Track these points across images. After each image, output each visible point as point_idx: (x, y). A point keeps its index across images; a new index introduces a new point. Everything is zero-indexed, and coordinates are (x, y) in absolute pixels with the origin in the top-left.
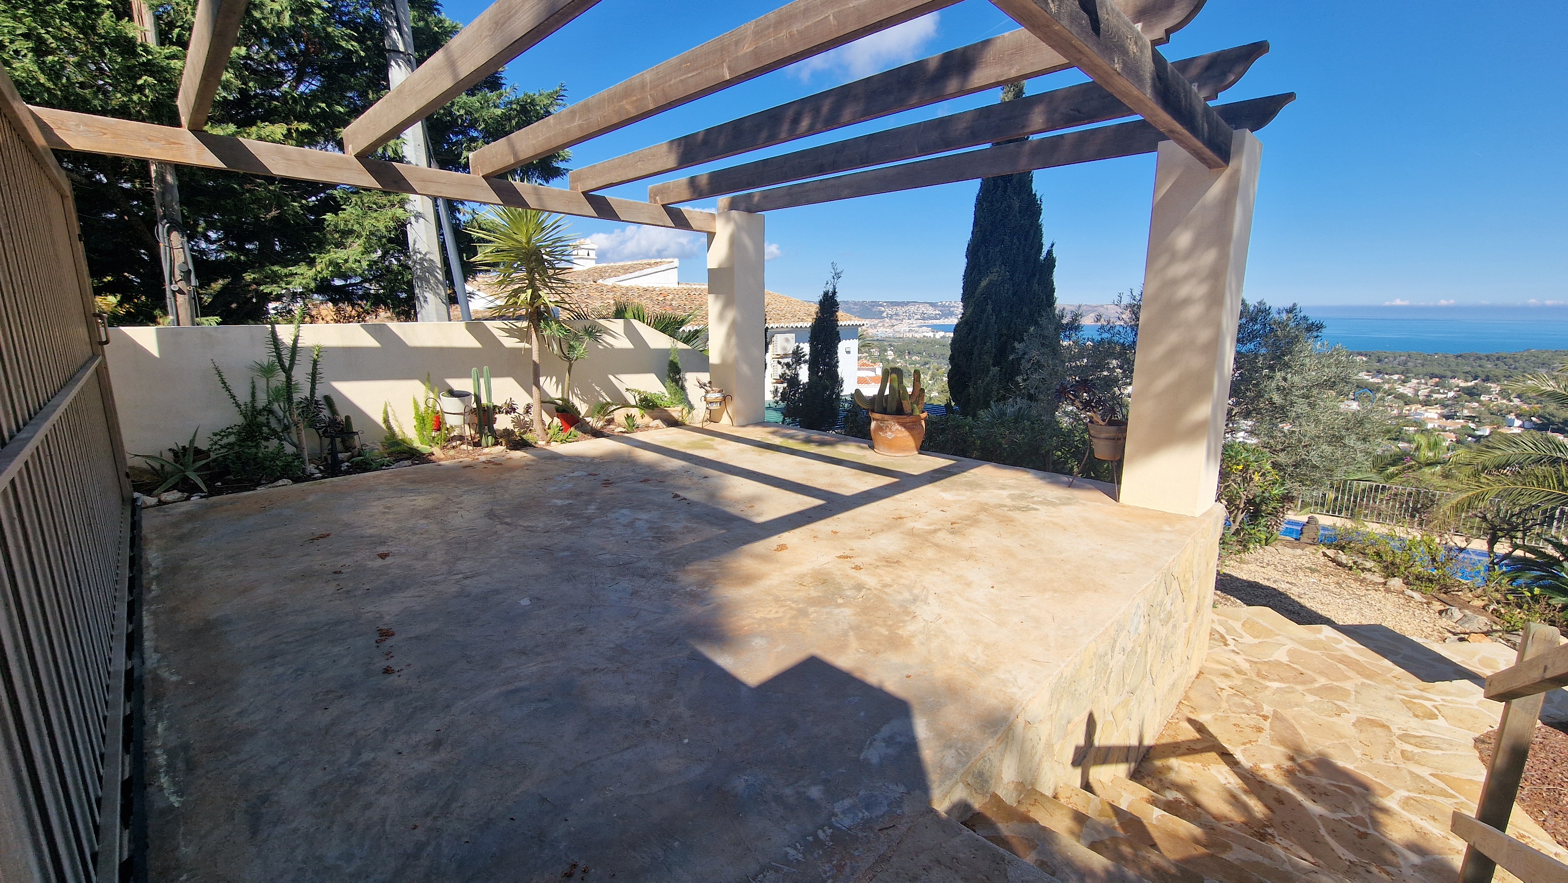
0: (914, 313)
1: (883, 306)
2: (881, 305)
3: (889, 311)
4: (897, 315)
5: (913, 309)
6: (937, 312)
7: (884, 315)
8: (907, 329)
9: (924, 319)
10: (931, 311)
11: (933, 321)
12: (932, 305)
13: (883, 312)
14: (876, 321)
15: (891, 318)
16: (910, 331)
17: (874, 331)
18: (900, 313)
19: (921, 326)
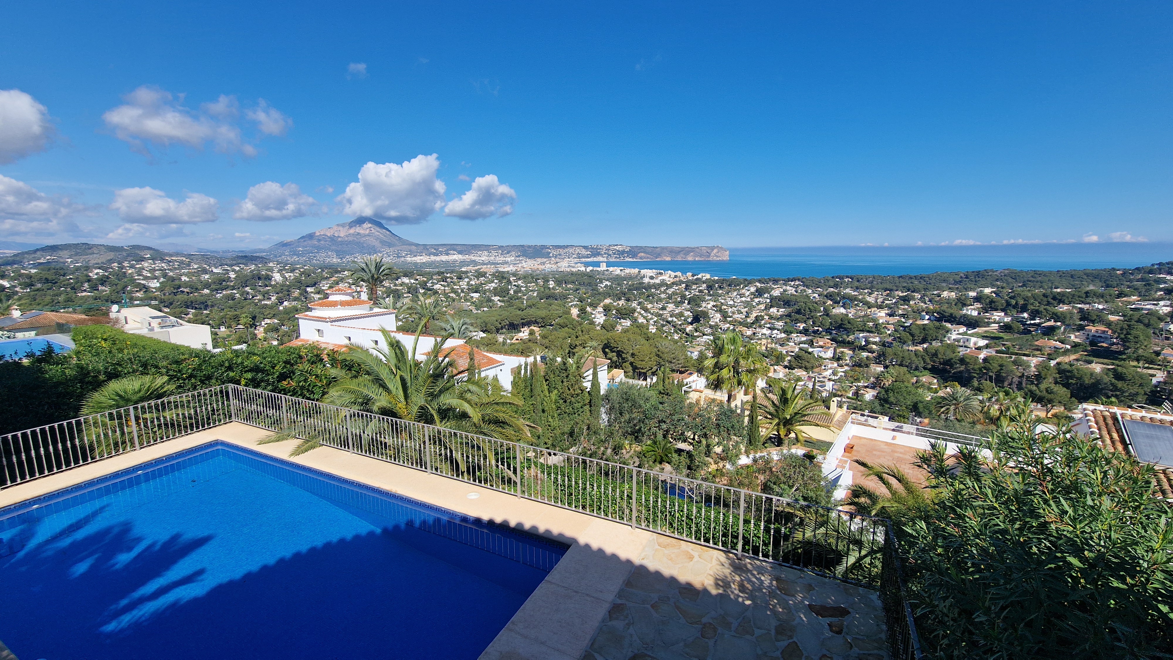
0: (572, 253)
2: (549, 248)
3: (554, 252)
4: (560, 255)
5: (571, 250)
6: (589, 253)
8: (567, 265)
9: (579, 258)
10: (584, 252)
11: (586, 259)
13: (550, 253)
14: (545, 260)
16: (569, 266)
17: (543, 267)
18: (562, 254)
19: (576, 263)
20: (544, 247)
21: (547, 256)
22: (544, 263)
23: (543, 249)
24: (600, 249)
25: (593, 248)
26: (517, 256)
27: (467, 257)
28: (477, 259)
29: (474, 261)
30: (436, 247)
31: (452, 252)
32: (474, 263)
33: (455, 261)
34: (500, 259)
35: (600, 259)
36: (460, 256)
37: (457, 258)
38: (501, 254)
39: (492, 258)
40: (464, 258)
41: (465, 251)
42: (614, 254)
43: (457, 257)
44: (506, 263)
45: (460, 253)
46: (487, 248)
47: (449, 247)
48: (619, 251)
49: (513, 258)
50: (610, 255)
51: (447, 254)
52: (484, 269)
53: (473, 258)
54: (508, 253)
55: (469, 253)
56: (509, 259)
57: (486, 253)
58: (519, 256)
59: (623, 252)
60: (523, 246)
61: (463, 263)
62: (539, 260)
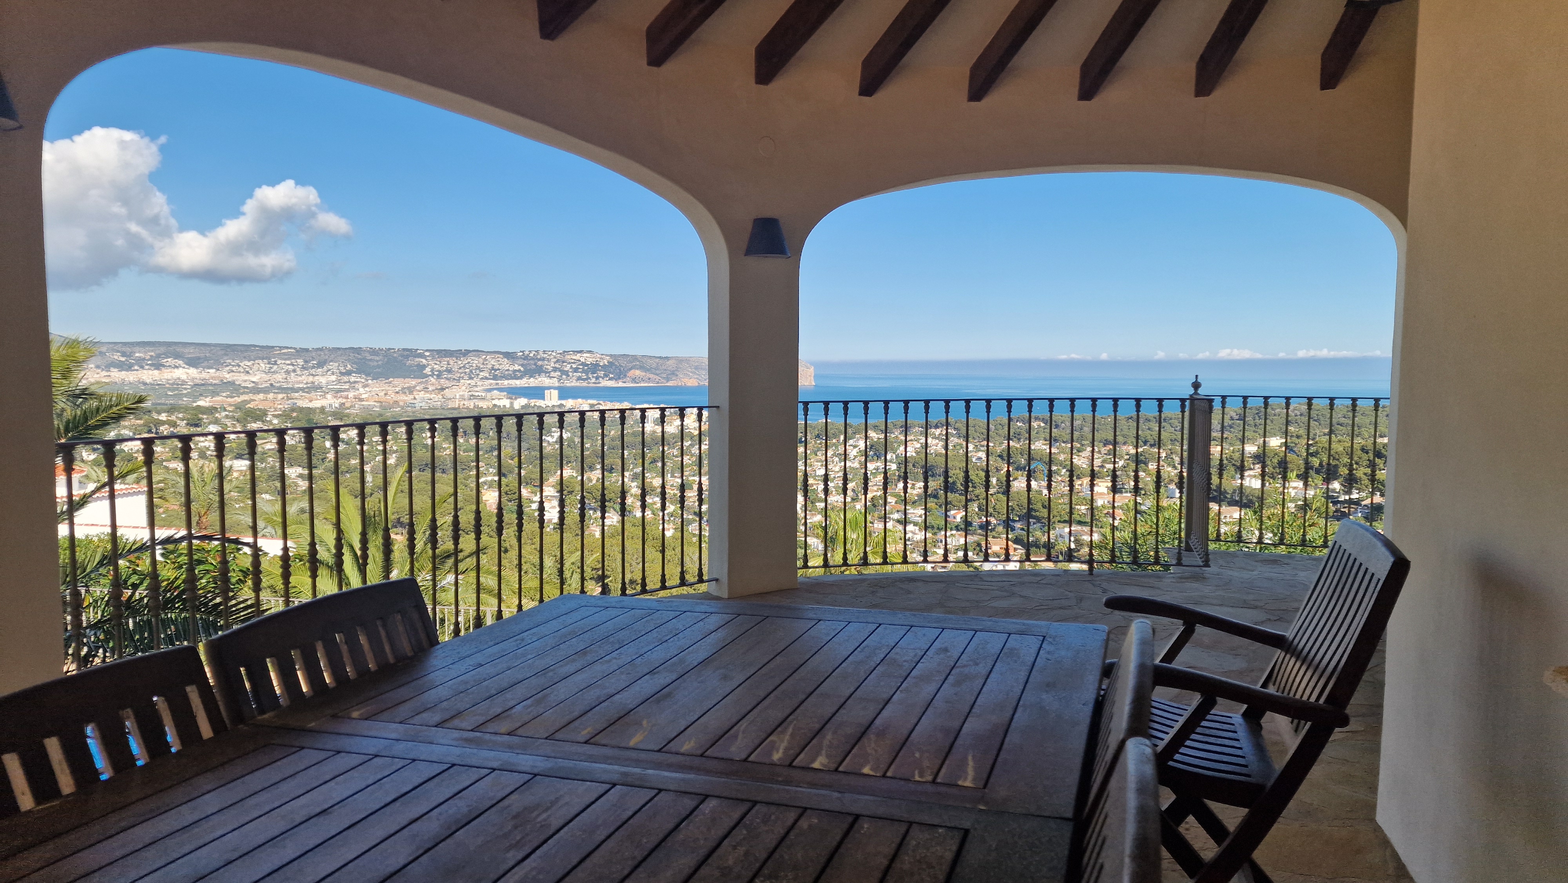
0: (478, 368)
1: (425, 357)
2: (422, 356)
3: (433, 365)
4: (449, 371)
5: (476, 362)
6: (517, 367)
7: (428, 371)
8: (466, 394)
9: (495, 378)
10: (506, 365)
11: (511, 382)
12: (508, 355)
13: (424, 367)
14: (413, 382)
15: (439, 376)
16: (472, 397)
17: (409, 398)
18: (455, 369)
19: (490, 390)
20: (411, 353)
21: (419, 372)
22: (411, 390)
23: (407, 357)
24: (543, 359)
25: (526, 358)
26: (342, 374)
27: (210, 374)
28: (240, 378)
29: (232, 383)
30: (127, 350)
31: (170, 361)
32: (234, 388)
33: (177, 384)
34: (303, 379)
35: (543, 380)
36: (193, 372)
37: (184, 377)
38: (304, 368)
39: (279, 377)
40: (204, 375)
41: (206, 359)
42: (576, 370)
43: (184, 373)
44: (315, 388)
45: (193, 363)
46: (266, 353)
47: (162, 349)
48: (584, 364)
49: (333, 378)
50: (566, 373)
51: (158, 366)
52: (257, 401)
53: (229, 377)
54: (321, 365)
55: (218, 364)
56: (323, 380)
57: (263, 365)
58: (349, 373)
59: (594, 368)
60: (358, 350)
61: (201, 389)
62: (399, 383)
